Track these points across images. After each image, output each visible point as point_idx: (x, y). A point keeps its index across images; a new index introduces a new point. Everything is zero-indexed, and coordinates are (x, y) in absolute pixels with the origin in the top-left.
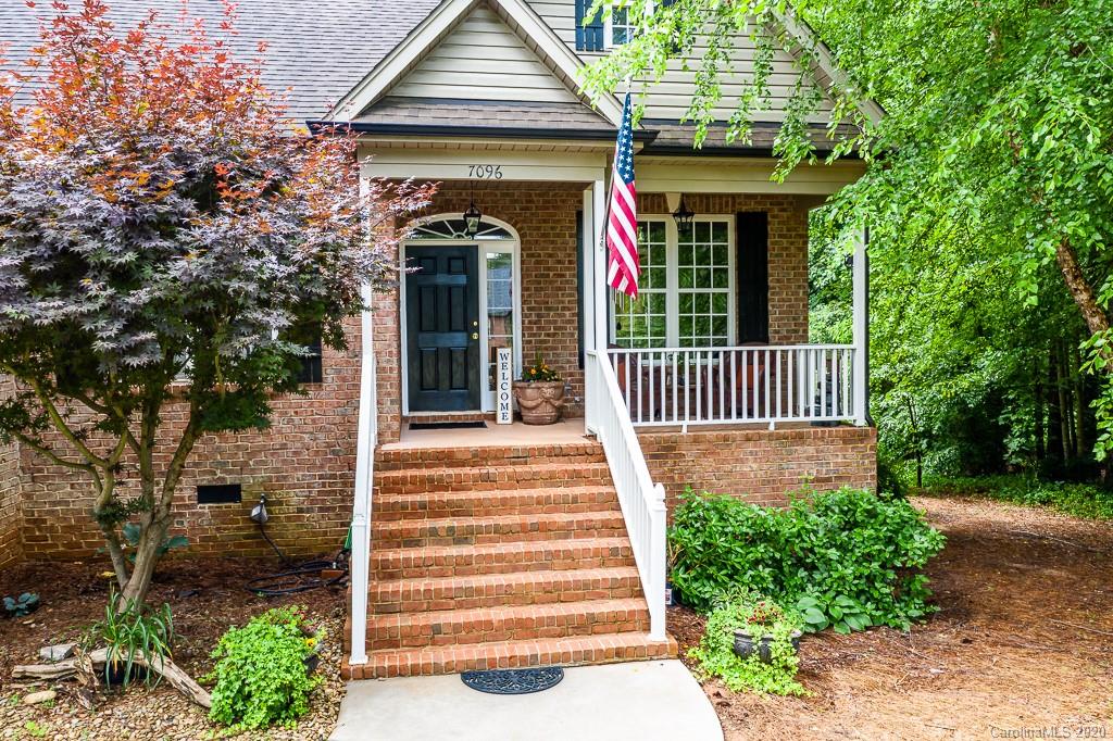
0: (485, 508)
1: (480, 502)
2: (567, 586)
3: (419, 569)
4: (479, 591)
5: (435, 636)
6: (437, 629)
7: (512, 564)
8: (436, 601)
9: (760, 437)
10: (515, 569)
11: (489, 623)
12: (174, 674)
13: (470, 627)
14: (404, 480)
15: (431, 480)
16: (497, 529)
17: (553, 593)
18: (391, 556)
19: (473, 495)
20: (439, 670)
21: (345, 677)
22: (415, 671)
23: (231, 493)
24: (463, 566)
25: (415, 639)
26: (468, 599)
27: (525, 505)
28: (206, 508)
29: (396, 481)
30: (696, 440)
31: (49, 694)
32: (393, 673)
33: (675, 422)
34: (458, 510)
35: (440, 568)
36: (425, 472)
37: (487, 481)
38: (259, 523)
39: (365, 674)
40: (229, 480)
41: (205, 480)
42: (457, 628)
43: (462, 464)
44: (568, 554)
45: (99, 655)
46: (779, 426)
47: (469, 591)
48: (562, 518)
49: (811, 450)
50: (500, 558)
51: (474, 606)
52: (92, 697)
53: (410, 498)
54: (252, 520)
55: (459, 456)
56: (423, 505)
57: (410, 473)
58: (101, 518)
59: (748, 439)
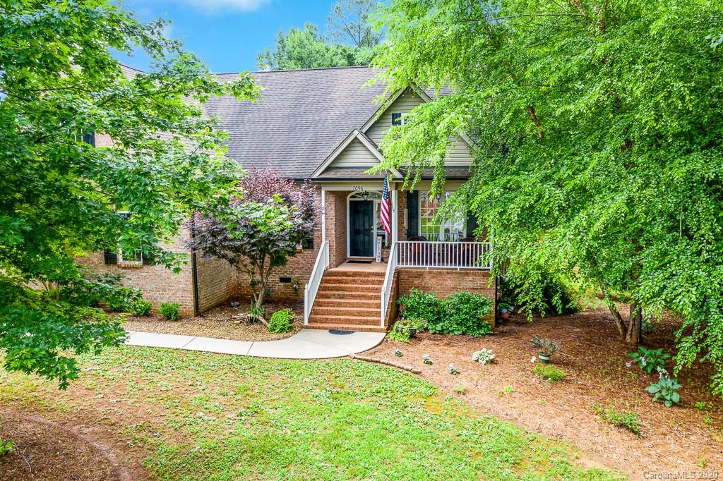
0: (351, 290)
1: (350, 288)
2: (364, 312)
3: (328, 304)
4: (341, 311)
5: (326, 321)
6: (327, 319)
7: (353, 305)
8: (329, 313)
9: (452, 273)
10: (353, 307)
11: (340, 319)
12: (263, 321)
13: (335, 319)
14: (331, 280)
15: (338, 280)
16: (352, 295)
17: (360, 314)
18: (321, 300)
19: (348, 285)
20: (324, 329)
21: (302, 327)
22: (319, 328)
23: (288, 280)
24: (339, 305)
25: (321, 321)
26: (337, 313)
27: (362, 290)
28: (282, 284)
29: (328, 280)
30: (430, 273)
31: (239, 322)
32: (313, 328)
33: (425, 266)
34: (343, 289)
35: (333, 304)
36: (339, 278)
37: (354, 282)
38: (296, 290)
39: (307, 327)
40: (288, 276)
41: (282, 276)
42: (332, 319)
43: (350, 276)
44: (368, 304)
45: (249, 315)
46: (461, 269)
47: (338, 311)
48: (370, 294)
49: (471, 278)
50: (349, 303)
51: (339, 315)
52: (247, 323)
53: (331, 285)
54: (293, 288)
55: (349, 274)
56: (334, 287)
57: (334, 278)
58: (251, 285)
59: (448, 273)
